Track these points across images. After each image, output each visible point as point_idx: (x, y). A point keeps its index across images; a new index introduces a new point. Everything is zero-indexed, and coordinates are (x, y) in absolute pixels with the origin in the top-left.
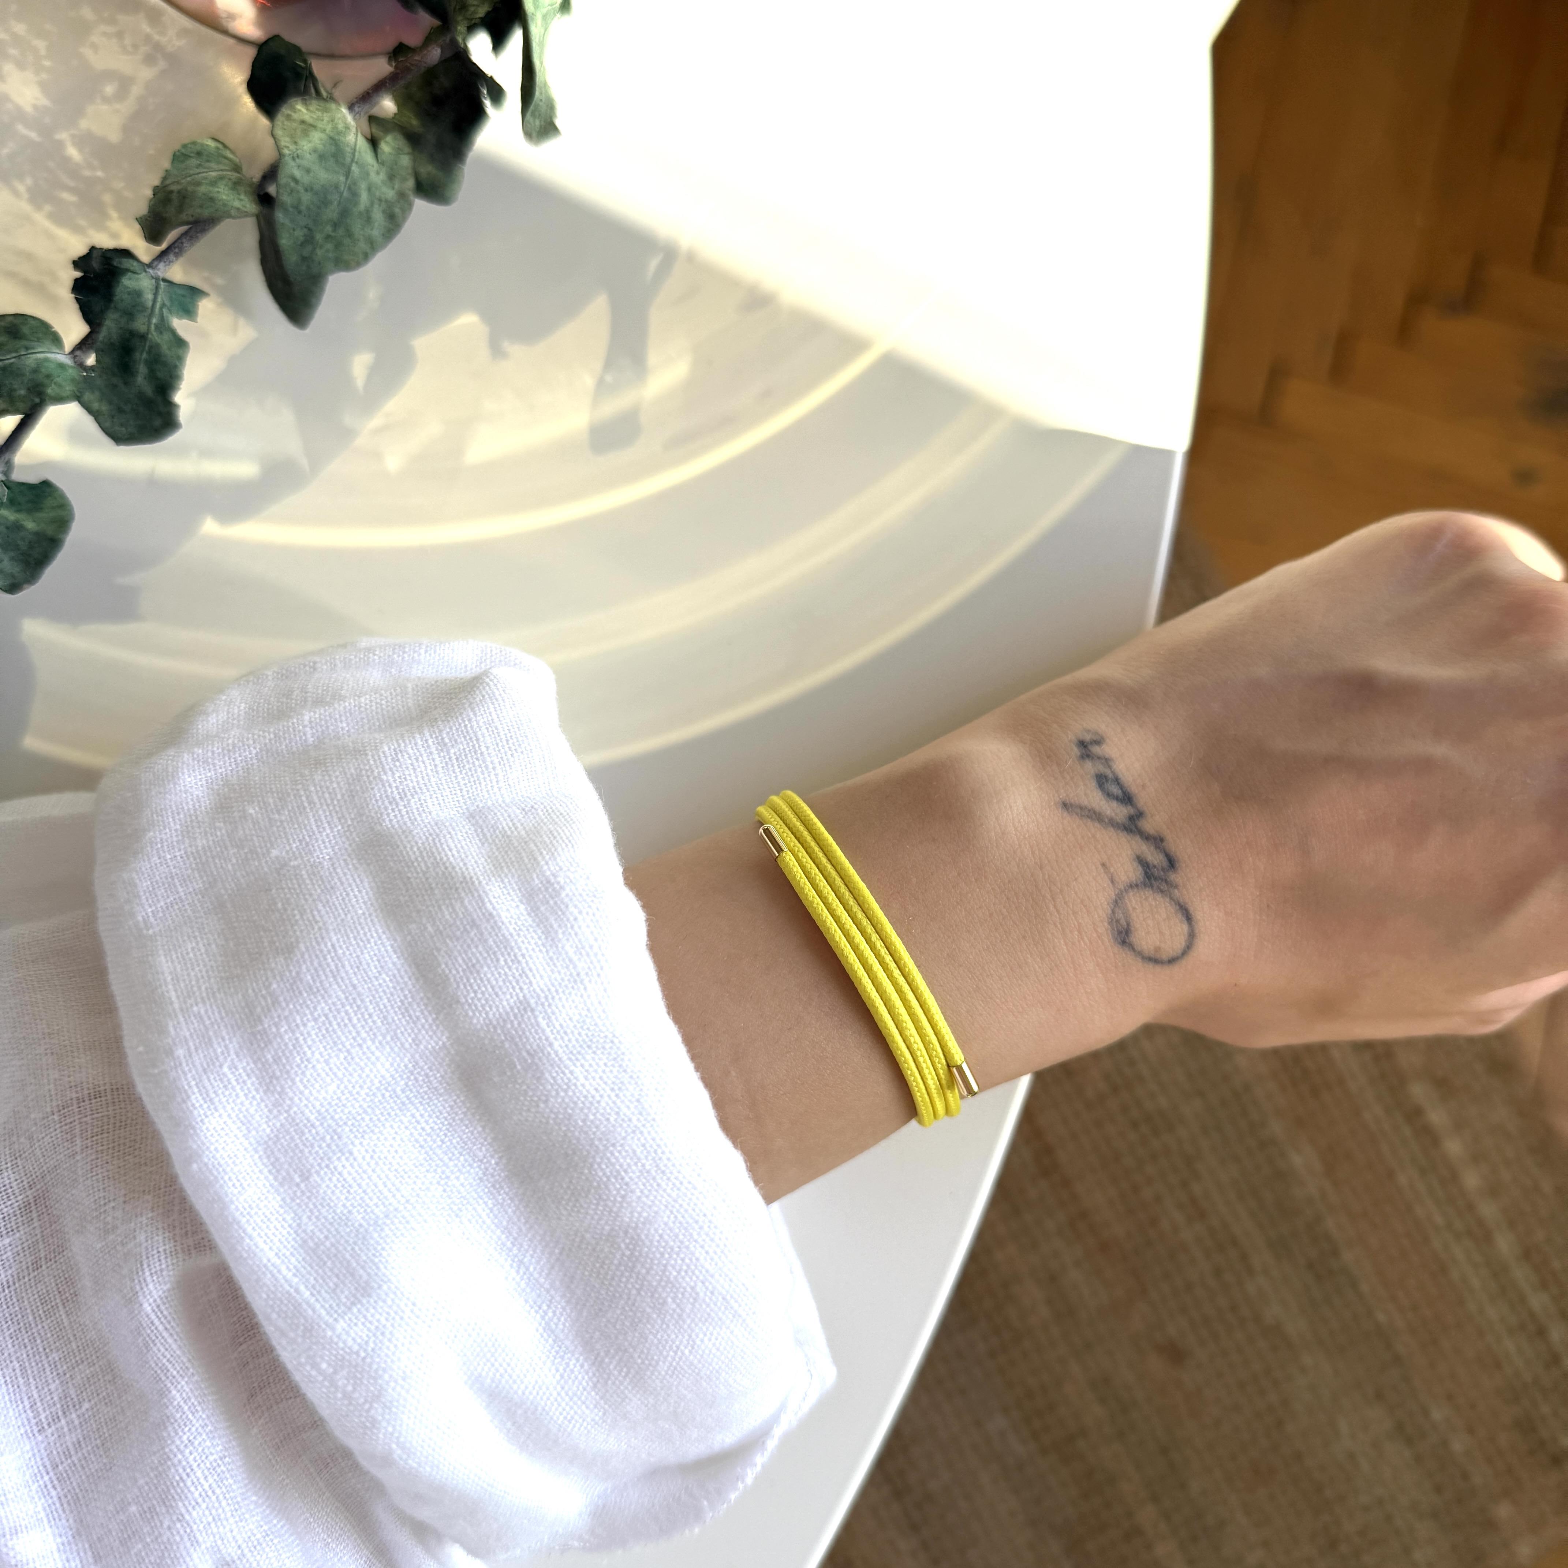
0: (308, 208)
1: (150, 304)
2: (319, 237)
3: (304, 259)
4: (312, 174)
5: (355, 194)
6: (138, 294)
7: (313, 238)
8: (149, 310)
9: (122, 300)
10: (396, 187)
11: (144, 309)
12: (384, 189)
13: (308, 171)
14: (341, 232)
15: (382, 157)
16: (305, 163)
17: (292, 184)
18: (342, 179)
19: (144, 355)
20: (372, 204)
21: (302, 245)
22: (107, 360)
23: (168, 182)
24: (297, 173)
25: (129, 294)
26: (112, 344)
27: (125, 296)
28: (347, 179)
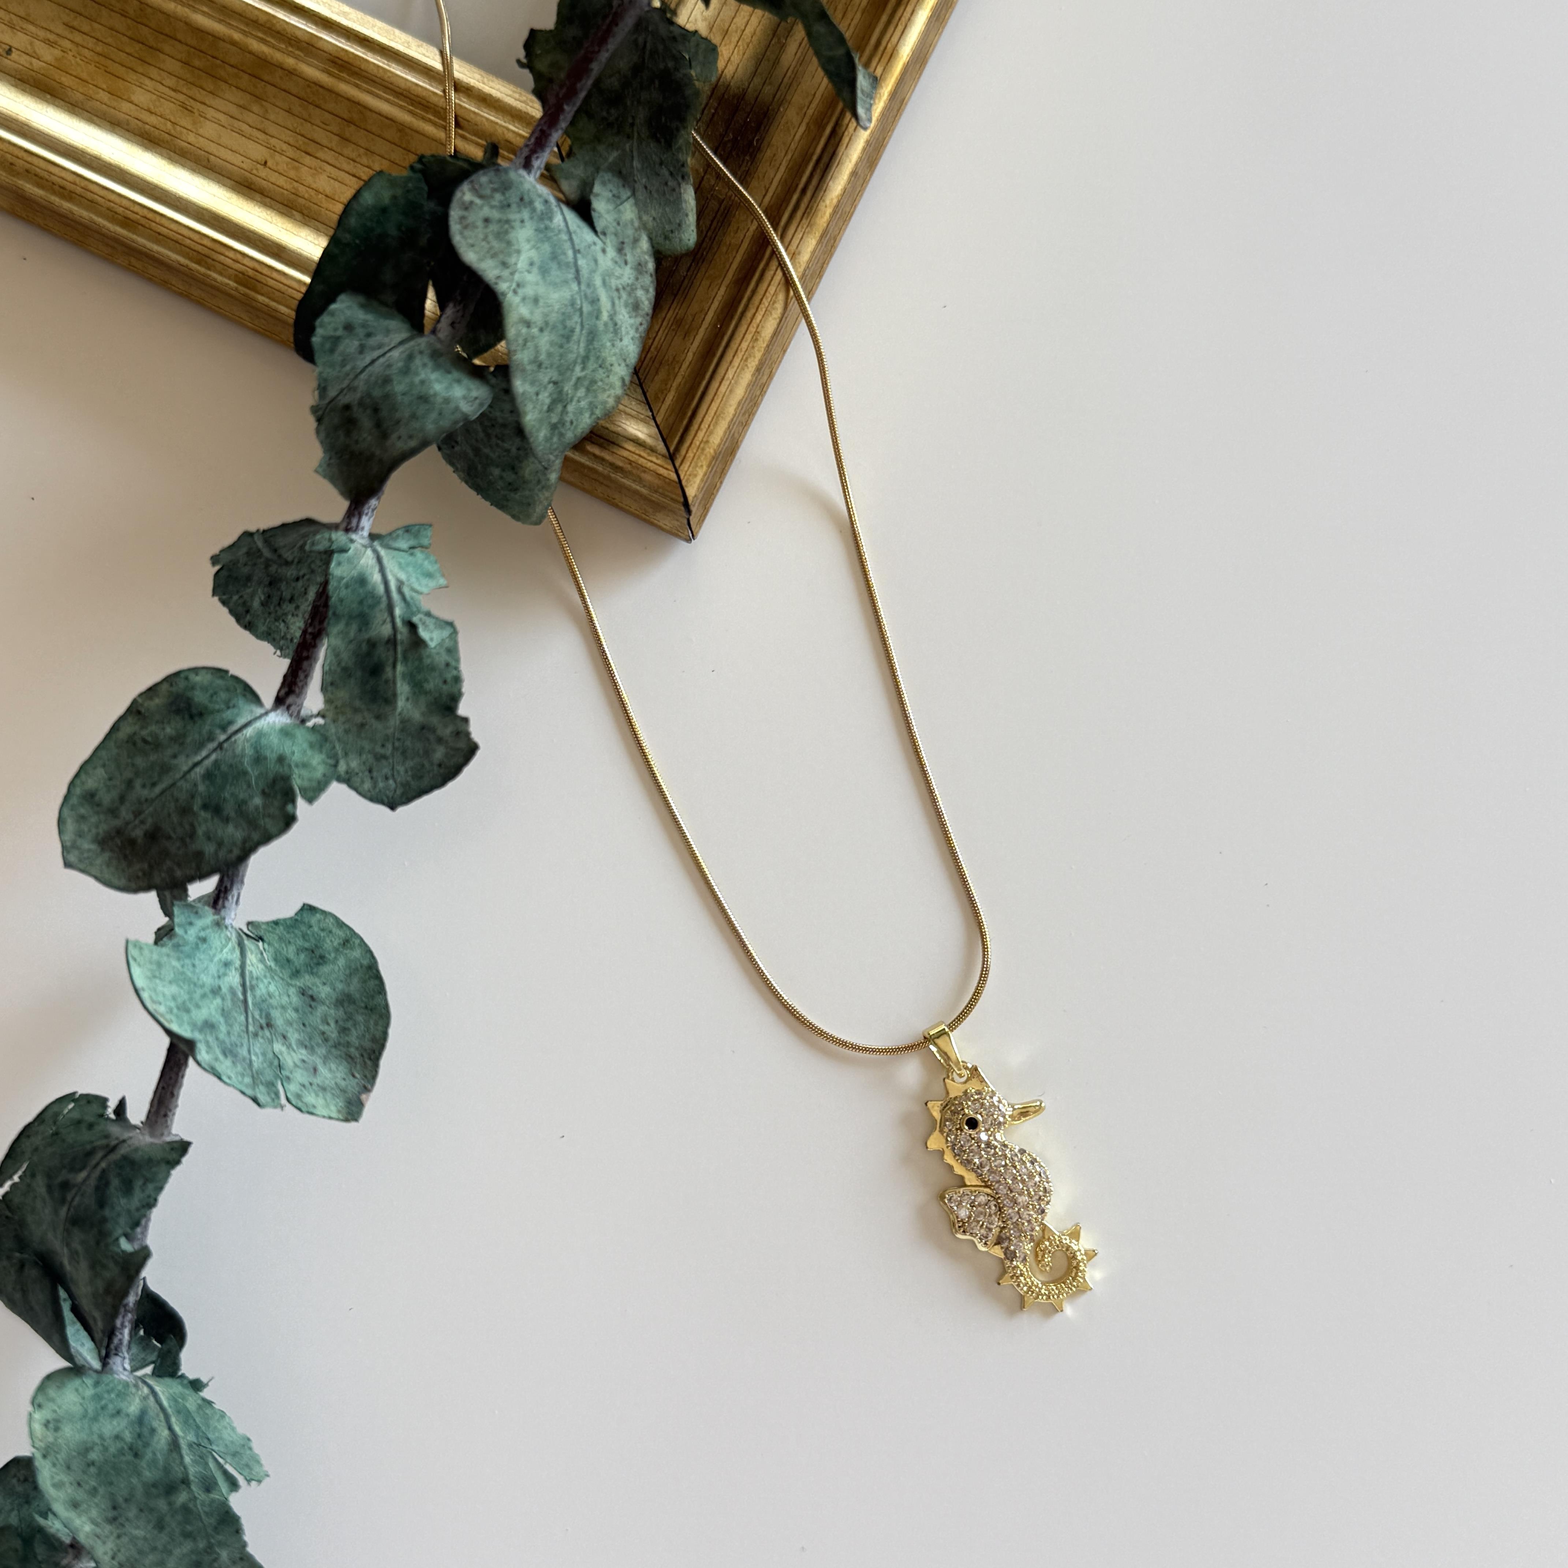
0: (549, 355)
1: (381, 589)
2: (568, 388)
3: (554, 427)
4: (541, 303)
5: (595, 301)
6: (362, 580)
7: (560, 392)
8: (384, 599)
9: (341, 600)
10: (629, 258)
11: (377, 601)
12: (618, 271)
13: (536, 300)
14: (592, 365)
15: (600, 225)
16: (529, 291)
17: (524, 330)
18: (574, 286)
19: (400, 668)
20: (613, 304)
21: (550, 410)
22: (343, 694)
23: (332, 393)
24: (524, 311)
25: (347, 586)
26: (345, 669)
27: (343, 593)
28: (579, 283)
